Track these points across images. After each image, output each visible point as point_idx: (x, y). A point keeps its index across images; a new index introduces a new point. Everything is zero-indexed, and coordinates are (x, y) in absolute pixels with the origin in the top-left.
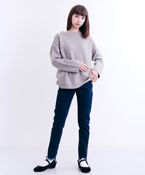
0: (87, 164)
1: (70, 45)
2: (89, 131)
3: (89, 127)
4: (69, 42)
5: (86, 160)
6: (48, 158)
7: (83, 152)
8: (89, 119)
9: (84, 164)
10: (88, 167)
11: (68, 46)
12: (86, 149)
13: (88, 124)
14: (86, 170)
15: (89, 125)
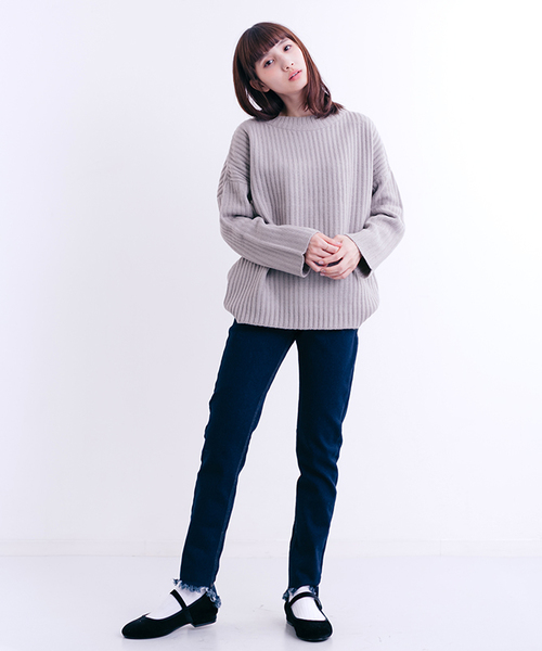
0: (320, 607)
1: (286, 164)
2: (337, 488)
3: (335, 470)
4: (285, 155)
5: (314, 594)
6: (183, 584)
7: (305, 563)
8: (338, 441)
9: (306, 610)
10: (324, 619)
11: (281, 170)
12: (317, 552)
13: (333, 461)
14: (316, 631)
15: (338, 464)
